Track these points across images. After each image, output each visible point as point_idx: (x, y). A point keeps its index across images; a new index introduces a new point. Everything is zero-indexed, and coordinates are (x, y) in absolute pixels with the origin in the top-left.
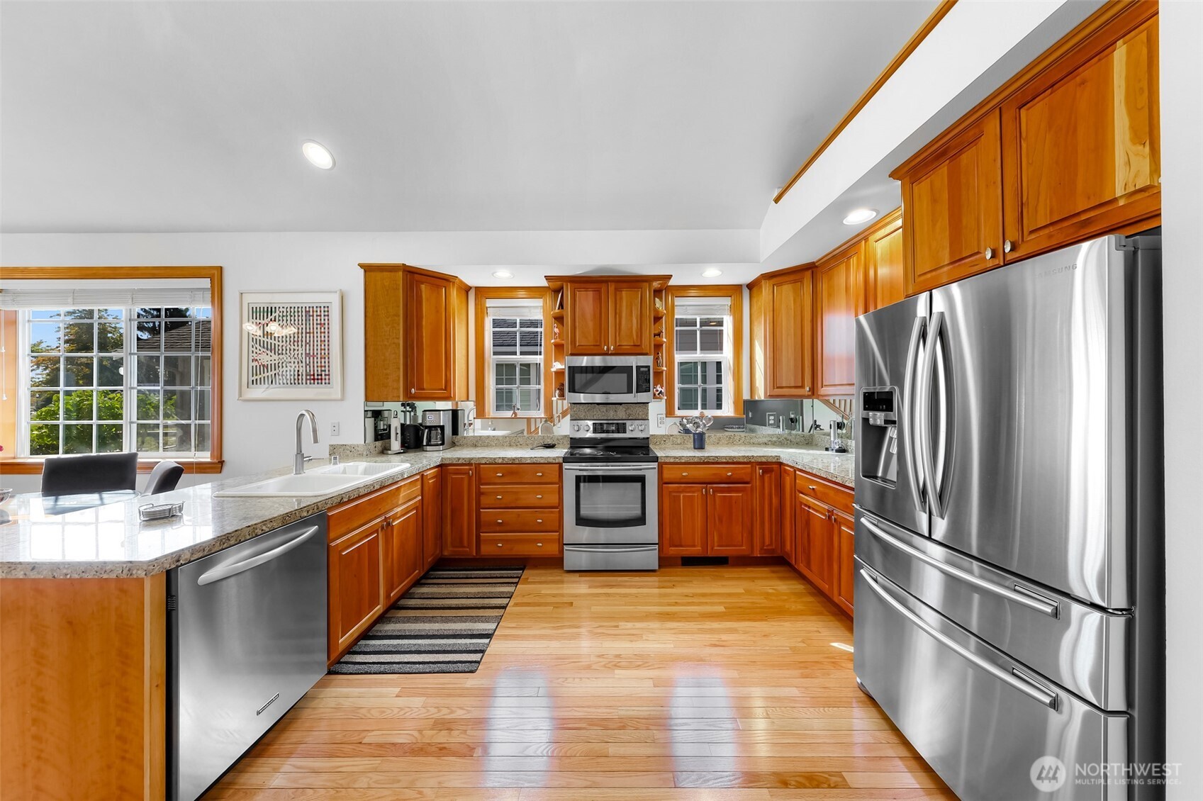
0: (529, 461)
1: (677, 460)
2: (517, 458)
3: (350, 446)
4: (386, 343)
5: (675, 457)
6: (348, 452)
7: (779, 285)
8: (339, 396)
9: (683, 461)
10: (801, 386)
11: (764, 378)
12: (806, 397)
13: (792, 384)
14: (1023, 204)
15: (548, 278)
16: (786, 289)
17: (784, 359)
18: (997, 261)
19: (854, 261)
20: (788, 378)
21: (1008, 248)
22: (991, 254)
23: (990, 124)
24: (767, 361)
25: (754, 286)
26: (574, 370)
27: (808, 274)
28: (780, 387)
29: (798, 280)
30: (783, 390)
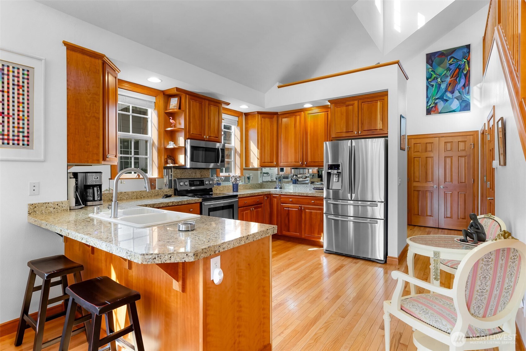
0: (186, 203)
1: (243, 196)
2: (180, 201)
3: (54, 204)
4: (87, 115)
5: (243, 195)
6: (52, 209)
7: (264, 118)
8: (42, 158)
9: (245, 196)
10: (273, 162)
11: (258, 158)
12: (275, 167)
13: (269, 161)
14: (362, 124)
15: (178, 89)
16: (267, 120)
17: (266, 151)
18: (357, 135)
19: (298, 118)
20: (267, 159)
21: (360, 133)
22: (356, 133)
23: (356, 103)
24: (259, 151)
25: (249, 115)
26: (193, 148)
27: (275, 116)
28: (264, 162)
29: (271, 118)
30: (266, 163)
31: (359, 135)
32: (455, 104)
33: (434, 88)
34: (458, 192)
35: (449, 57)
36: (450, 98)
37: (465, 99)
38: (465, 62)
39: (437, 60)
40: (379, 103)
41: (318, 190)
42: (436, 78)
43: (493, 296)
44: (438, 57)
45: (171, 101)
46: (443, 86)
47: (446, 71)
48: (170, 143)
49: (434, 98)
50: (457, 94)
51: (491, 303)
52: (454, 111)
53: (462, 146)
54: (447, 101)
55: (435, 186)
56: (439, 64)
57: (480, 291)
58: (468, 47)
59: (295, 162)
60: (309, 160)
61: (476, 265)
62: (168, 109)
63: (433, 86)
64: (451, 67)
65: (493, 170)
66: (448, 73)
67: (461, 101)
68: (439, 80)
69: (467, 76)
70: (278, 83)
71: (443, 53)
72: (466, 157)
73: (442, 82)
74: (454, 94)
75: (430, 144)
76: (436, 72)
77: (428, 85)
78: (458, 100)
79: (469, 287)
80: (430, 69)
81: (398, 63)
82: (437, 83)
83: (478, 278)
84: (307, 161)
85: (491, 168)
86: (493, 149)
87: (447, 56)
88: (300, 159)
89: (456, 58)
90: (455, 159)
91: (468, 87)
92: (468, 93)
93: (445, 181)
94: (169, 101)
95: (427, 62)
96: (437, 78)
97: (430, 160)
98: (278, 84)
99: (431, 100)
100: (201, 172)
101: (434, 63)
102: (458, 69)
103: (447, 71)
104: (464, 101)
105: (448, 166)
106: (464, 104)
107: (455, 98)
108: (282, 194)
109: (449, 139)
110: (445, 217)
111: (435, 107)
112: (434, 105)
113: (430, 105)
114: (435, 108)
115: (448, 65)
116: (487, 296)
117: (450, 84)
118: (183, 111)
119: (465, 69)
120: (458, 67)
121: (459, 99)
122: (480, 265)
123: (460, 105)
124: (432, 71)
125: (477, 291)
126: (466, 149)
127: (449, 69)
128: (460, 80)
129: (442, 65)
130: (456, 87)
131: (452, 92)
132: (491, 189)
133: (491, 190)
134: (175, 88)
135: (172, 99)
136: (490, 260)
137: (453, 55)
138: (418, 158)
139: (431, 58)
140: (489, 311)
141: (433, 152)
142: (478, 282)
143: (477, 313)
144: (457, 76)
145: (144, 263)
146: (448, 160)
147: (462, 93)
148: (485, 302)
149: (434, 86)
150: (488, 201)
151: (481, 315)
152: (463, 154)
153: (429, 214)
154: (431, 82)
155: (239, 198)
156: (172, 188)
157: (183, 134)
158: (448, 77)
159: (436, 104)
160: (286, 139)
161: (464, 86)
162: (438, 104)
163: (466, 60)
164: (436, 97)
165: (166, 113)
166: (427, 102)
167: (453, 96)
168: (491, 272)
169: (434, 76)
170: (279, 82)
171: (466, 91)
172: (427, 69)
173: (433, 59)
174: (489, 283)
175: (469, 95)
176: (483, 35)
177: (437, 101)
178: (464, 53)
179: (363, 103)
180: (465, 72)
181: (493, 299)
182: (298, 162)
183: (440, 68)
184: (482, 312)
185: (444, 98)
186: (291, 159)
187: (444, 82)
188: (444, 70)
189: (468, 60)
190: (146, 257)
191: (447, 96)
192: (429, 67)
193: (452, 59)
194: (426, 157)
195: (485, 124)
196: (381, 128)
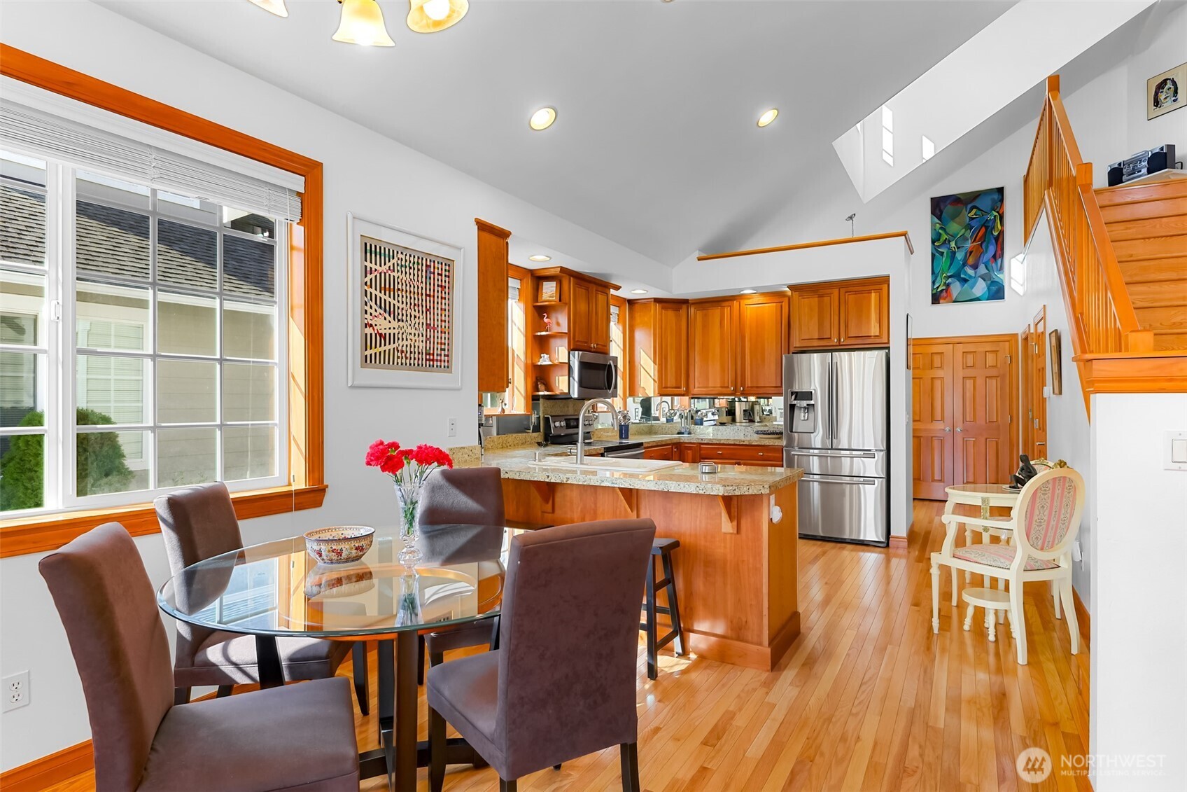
1: (649, 445)
4: (493, 322)
8: (459, 384)
9: (651, 445)
10: (680, 388)
11: (654, 380)
12: (683, 395)
13: (674, 385)
14: (846, 326)
15: (563, 269)
16: (670, 314)
17: (669, 367)
18: (837, 344)
19: (727, 311)
20: (671, 381)
21: (842, 340)
22: (836, 340)
23: (836, 291)
24: (656, 367)
25: (637, 303)
26: (583, 365)
27: (684, 307)
28: (666, 388)
29: (678, 310)
30: (669, 389)
31: (842, 344)
32: (980, 287)
33: (944, 259)
34: (986, 439)
35: (969, 206)
36: (970, 277)
37: (996, 279)
38: (995, 216)
39: (948, 209)
40: (873, 295)
41: (764, 434)
42: (947, 242)
43: (1051, 526)
44: (951, 204)
45: (544, 287)
46: (960, 256)
47: (964, 230)
48: (544, 357)
49: (944, 275)
50: (982, 269)
51: (1049, 534)
52: (978, 299)
53: (990, 359)
54: (965, 281)
55: (947, 429)
56: (953, 217)
57: (1038, 521)
58: (1001, 191)
59: (722, 387)
60: (748, 383)
61: (1035, 493)
62: (539, 300)
63: (942, 254)
64: (973, 223)
65: (1043, 401)
66: (969, 234)
67: (989, 282)
68: (953, 244)
69: (999, 240)
70: (697, 251)
71: (959, 198)
72: (999, 379)
73: (958, 248)
74: (978, 270)
75: (939, 357)
76: (947, 230)
77: (935, 252)
78: (984, 280)
79: (1028, 516)
80: (938, 225)
81: (904, 234)
82: (949, 249)
83: (1036, 507)
84: (743, 385)
85: (1041, 397)
86: (1043, 368)
87: (966, 205)
88: (732, 383)
89: (981, 208)
90: (980, 381)
91: (1000, 260)
92: (1001, 269)
93: (964, 420)
94: (540, 287)
95: (933, 213)
96: (949, 241)
97: (938, 383)
98: (697, 254)
99: (939, 278)
100: (574, 405)
101: (944, 214)
102: (983, 228)
103: (966, 231)
104: (994, 283)
105: (969, 395)
106: (994, 288)
107: (979, 277)
108: (703, 442)
109: (971, 348)
110: (965, 482)
111: (947, 290)
112: (944, 288)
113: (938, 287)
114: (946, 292)
115: (968, 220)
116: (1044, 526)
117: (971, 253)
118: (566, 304)
119: (996, 229)
120: (983, 225)
121: (986, 279)
122: (1039, 494)
123: (988, 289)
124: (941, 228)
125: (1036, 521)
126: (999, 366)
127: (969, 227)
128: (987, 247)
129: (957, 219)
130: (981, 258)
131: (975, 267)
132: (1040, 429)
133: (1041, 431)
134: (558, 267)
135: (544, 283)
136: (1047, 489)
137: (977, 203)
138: (918, 380)
139: (938, 206)
140: (1046, 543)
141: (943, 369)
142: (1037, 512)
143: (1035, 545)
144: (983, 239)
145: (726, 494)
146: (969, 383)
147: (990, 268)
148: (1043, 532)
149: (945, 254)
150: (1035, 447)
151: (1039, 547)
152: (994, 372)
153: (937, 477)
154: (939, 246)
155: (645, 448)
156: (540, 431)
157: (565, 341)
158: (968, 239)
159: (948, 285)
160: (705, 349)
161: (994, 257)
162: (952, 286)
163: (997, 214)
164: (949, 274)
165: (535, 307)
166: (933, 283)
167: (976, 273)
168: (1049, 501)
169: (945, 237)
170: (699, 250)
171: (997, 264)
172: (933, 225)
173: (942, 207)
174: (1047, 513)
175: (1003, 273)
176: (1025, 174)
177: (950, 280)
178: (994, 201)
179: (847, 294)
180: (996, 234)
181: (1050, 530)
182: (728, 387)
183: (955, 224)
184: (1040, 543)
185: (962, 276)
186: (715, 381)
187: (961, 249)
188: (960, 227)
189: (1001, 212)
190: (727, 488)
191: (966, 273)
192: (936, 220)
193: (974, 211)
194: (932, 378)
195: (1029, 325)
196: (878, 334)
